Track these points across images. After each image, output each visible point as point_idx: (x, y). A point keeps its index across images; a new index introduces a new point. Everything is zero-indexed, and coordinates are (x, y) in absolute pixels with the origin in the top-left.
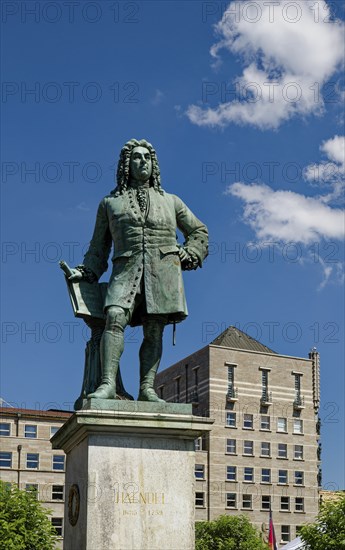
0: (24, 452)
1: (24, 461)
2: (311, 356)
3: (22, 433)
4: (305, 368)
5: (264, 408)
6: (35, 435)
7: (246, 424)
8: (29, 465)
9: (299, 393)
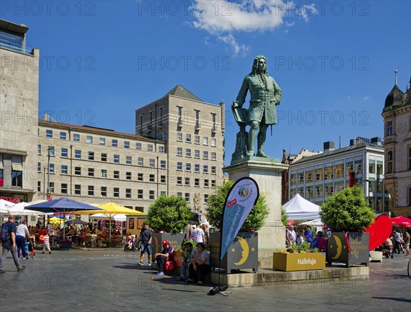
0: (74, 149)
1: (74, 154)
2: (221, 104)
3: (72, 138)
4: (217, 110)
5: (197, 132)
6: (79, 140)
7: (188, 140)
8: (76, 156)
9: (214, 124)
